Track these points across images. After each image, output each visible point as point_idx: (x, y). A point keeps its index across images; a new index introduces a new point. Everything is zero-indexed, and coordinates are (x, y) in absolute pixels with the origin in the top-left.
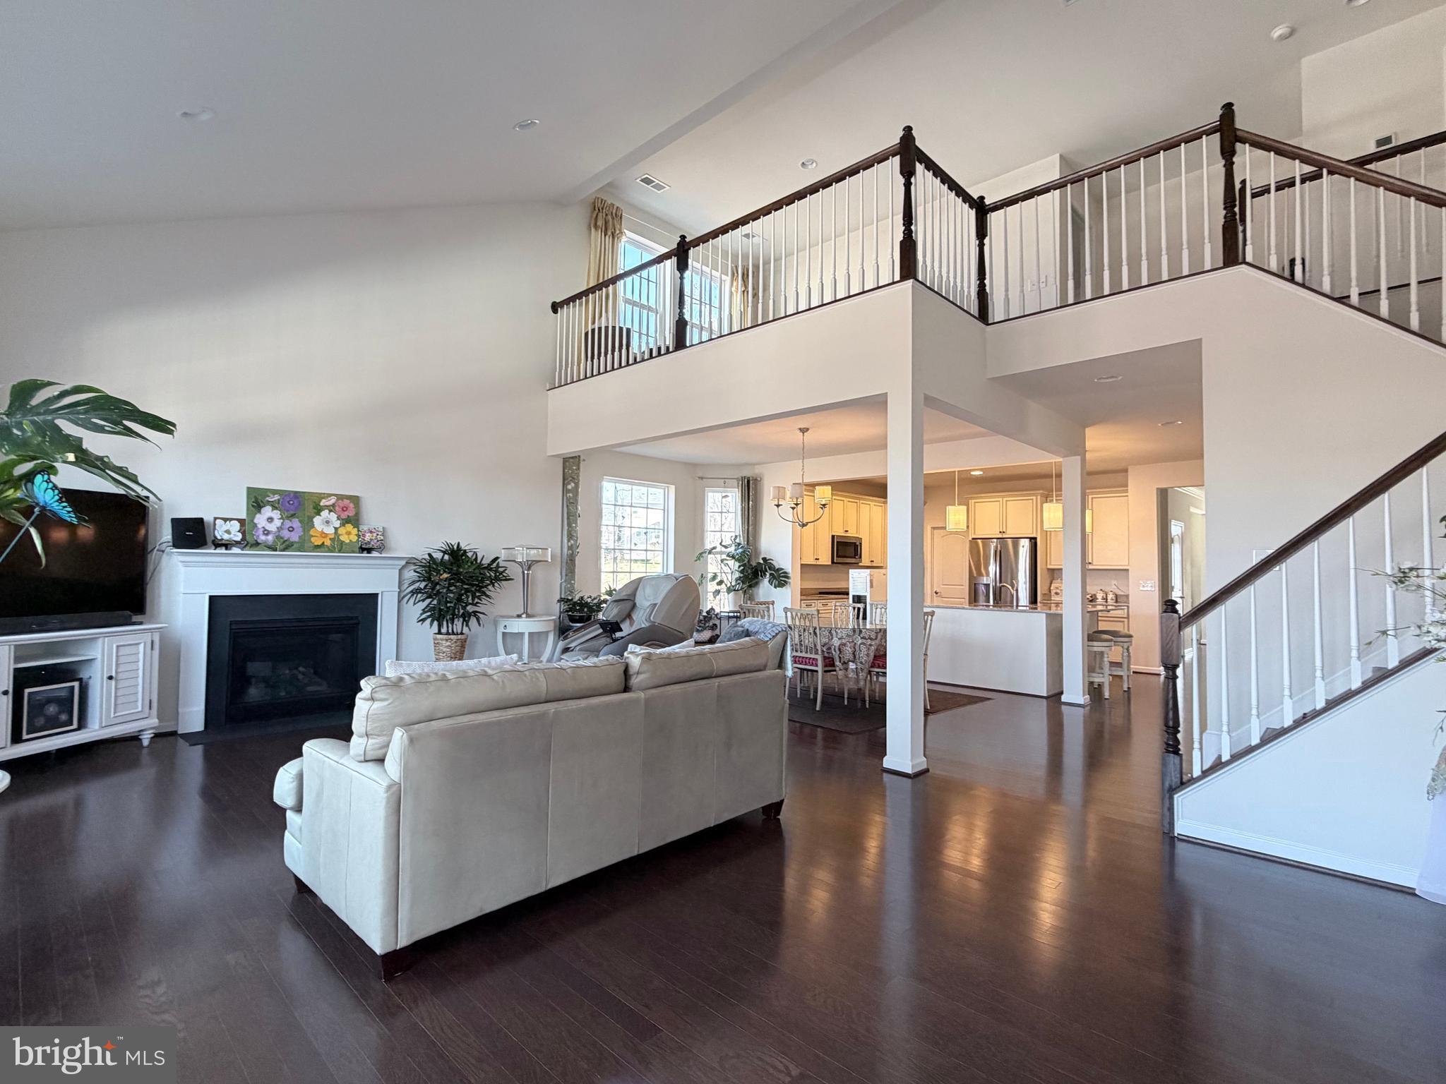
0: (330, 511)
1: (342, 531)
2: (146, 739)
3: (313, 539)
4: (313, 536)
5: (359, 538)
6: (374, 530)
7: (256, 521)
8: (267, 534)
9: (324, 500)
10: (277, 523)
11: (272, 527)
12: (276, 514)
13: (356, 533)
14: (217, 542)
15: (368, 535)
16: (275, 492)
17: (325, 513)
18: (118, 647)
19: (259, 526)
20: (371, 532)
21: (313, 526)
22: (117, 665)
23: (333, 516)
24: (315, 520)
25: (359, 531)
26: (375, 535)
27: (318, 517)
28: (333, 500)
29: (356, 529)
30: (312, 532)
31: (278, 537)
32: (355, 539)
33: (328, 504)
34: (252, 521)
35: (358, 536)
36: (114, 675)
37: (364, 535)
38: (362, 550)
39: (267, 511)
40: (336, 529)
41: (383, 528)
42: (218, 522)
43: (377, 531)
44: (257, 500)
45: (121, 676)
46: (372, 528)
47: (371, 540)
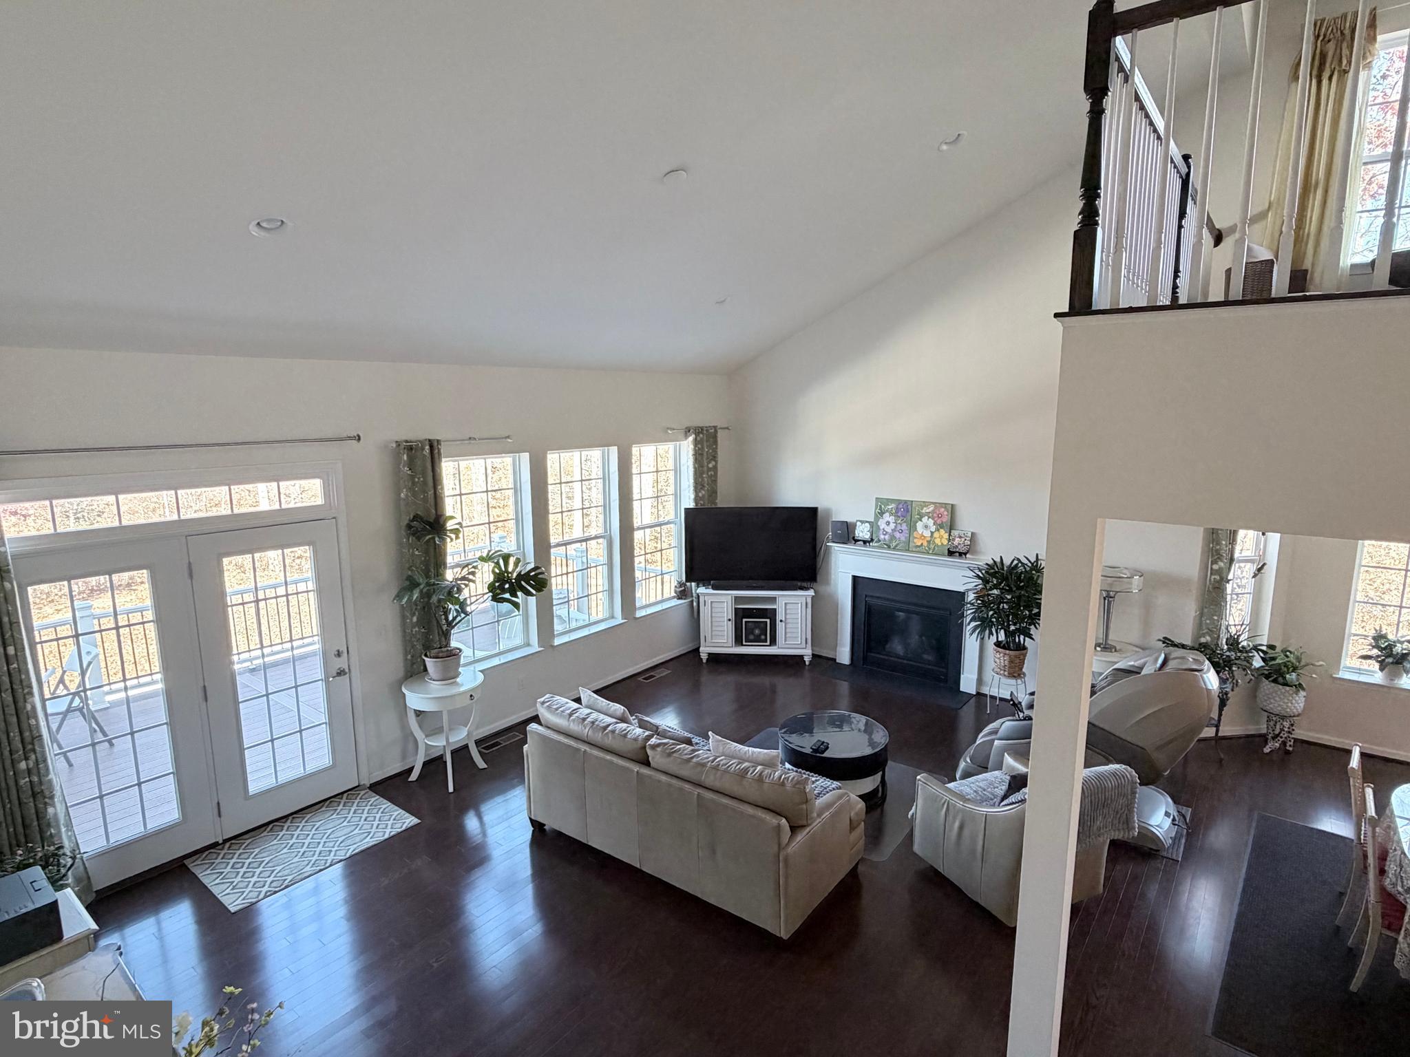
0: (929, 517)
1: (936, 535)
2: (807, 659)
3: (915, 540)
4: (916, 538)
5: (949, 542)
6: (962, 536)
7: (879, 524)
8: (885, 535)
9: (925, 508)
10: (892, 526)
11: (889, 529)
12: (892, 519)
13: (948, 537)
14: (856, 538)
15: (957, 539)
16: (892, 501)
17: (925, 519)
18: (786, 604)
19: (881, 528)
20: (960, 537)
21: (916, 529)
22: (786, 614)
23: (931, 522)
24: (917, 524)
25: (950, 535)
26: (963, 540)
27: (920, 522)
28: (931, 508)
29: (947, 534)
30: (915, 534)
31: (893, 537)
32: (945, 542)
33: (927, 511)
34: (877, 523)
35: (949, 540)
36: (784, 619)
37: (954, 540)
38: (951, 553)
39: (887, 517)
40: (932, 533)
41: (972, 533)
42: (858, 523)
43: (966, 536)
44: (881, 507)
45: (788, 621)
46: (962, 533)
47: (959, 544)
